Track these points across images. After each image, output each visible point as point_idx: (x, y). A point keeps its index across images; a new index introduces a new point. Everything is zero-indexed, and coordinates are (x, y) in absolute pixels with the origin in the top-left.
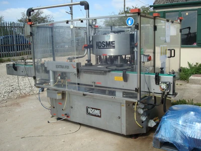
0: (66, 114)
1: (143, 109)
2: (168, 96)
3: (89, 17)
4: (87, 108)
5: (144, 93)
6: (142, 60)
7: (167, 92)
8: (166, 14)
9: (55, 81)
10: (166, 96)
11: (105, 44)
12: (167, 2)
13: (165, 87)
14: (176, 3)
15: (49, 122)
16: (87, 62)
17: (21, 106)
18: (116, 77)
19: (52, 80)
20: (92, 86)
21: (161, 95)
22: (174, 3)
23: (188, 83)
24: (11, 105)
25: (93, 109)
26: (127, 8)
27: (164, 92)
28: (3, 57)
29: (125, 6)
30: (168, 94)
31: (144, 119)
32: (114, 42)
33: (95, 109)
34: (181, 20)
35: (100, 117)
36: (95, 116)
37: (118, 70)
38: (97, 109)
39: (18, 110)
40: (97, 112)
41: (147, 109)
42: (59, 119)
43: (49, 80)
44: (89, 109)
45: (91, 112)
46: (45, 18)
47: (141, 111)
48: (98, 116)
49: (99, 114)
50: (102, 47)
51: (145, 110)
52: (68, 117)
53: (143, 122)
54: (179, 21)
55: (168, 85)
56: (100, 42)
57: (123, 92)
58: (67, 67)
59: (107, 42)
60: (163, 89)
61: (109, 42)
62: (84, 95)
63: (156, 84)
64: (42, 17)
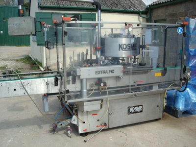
4: (129, 108)
11: (130, 46)
15: (86, 141)
19: (85, 91)
20: (134, 85)
25: (135, 107)
32: (136, 44)
33: (137, 106)
35: (142, 112)
36: (137, 112)
40: (139, 109)
44: (131, 109)
45: (133, 111)
48: (140, 112)
49: (141, 110)
50: (126, 49)
56: (125, 44)
57: (159, 85)
58: (112, 71)
59: (132, 44)
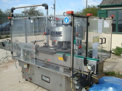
0: (30, 78)
1: (77, 81)
2: (93, 75)
3: (48, 15)
4: (42, 76)
5: (77, 71)
6: (75, 48)
7: (92, 72)
8: (109, 11)
9: (24, 56)
10: (91, 75)
11: (56, 33)
12: (109, 4)
13: (90, 69)
14: (115, 4)
15: (20, 82)
16: (44, 44)
17: (8, 68)
18: (59, 58)
19: (22, 55)
20: (45, 61)
21: (88, 73)
22: (114, 4)
23: (120, 58)
24: (2, 67)
26: (88, 6)
27: (90, 72)
28: (9, 34)
29: (87, 5)
30: (93, 73)
31: (78, 87)
32: (61, 32)
33: (46, 77)
34: (112, 18)
35: (49, 83)
36: (46, 81)
37: (62, 52)
38: (48, 78)
39: (5, 71)
40: (48, 79)
41: (80, 81)
42: (27, 80)
43: (21, 55)
44: (43, 77)
45: (44, 79)
46: (38, 11)
47: (76, 82)
48: (48, 82)
49: (49, 81)
50: (54, 35)
51: (78, 81)
52: (31, 80)
53: (77, 90)
54: (111, 18)
55: (93, 68)
56: (52, 32)
57: (64, 68)
58: (30, 48)
59: (56, 32)
60: (89, 70)
61: (58, 32)
62: (39, 68)
63: (85, 65)
64: (36, 11)
